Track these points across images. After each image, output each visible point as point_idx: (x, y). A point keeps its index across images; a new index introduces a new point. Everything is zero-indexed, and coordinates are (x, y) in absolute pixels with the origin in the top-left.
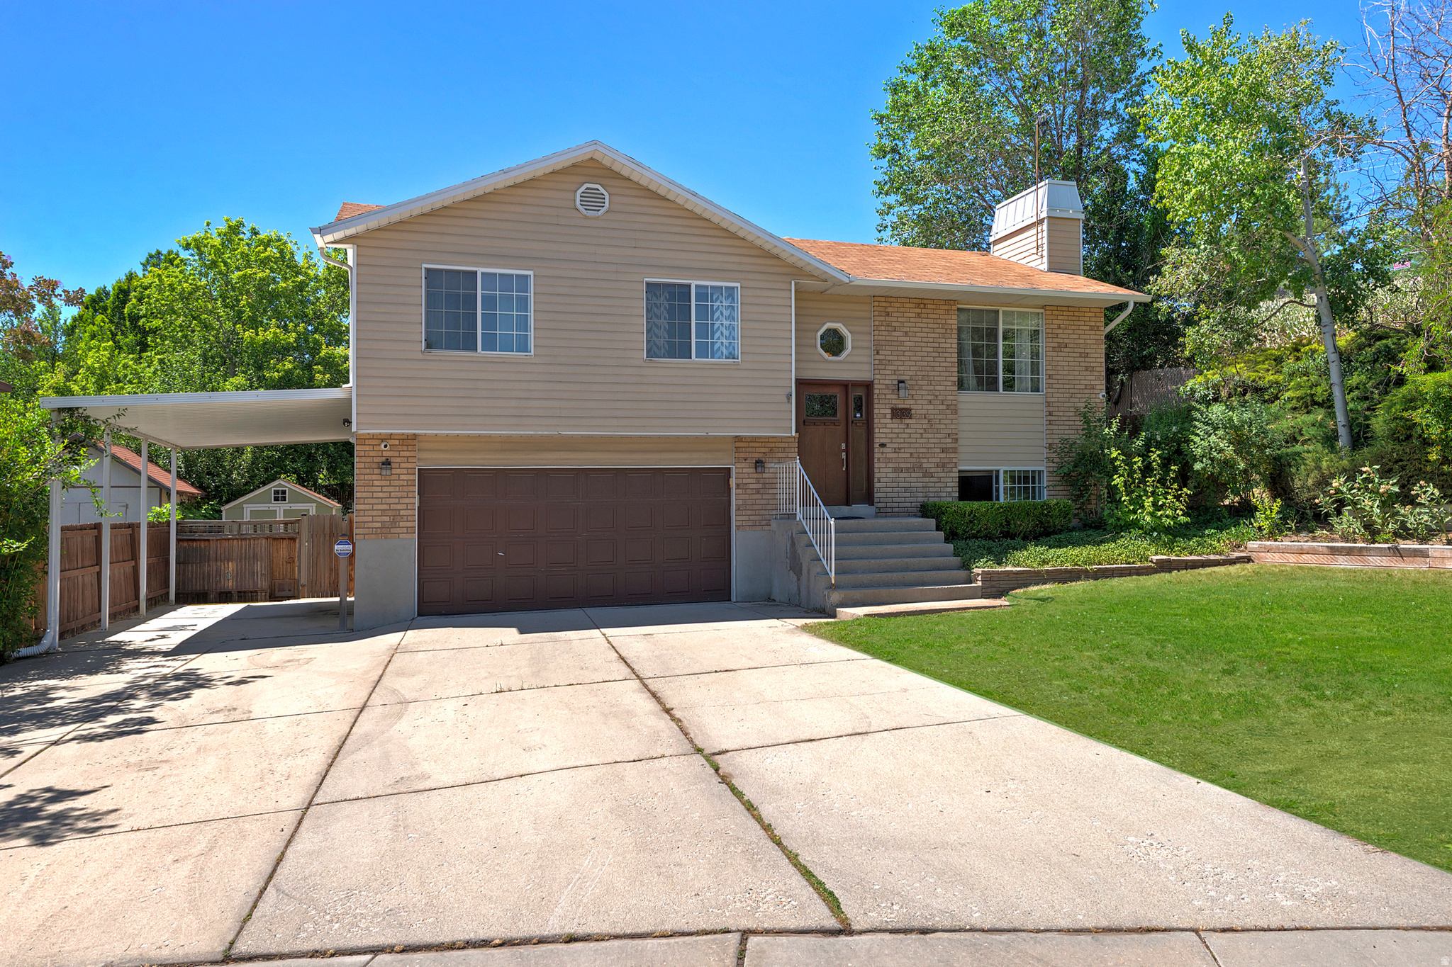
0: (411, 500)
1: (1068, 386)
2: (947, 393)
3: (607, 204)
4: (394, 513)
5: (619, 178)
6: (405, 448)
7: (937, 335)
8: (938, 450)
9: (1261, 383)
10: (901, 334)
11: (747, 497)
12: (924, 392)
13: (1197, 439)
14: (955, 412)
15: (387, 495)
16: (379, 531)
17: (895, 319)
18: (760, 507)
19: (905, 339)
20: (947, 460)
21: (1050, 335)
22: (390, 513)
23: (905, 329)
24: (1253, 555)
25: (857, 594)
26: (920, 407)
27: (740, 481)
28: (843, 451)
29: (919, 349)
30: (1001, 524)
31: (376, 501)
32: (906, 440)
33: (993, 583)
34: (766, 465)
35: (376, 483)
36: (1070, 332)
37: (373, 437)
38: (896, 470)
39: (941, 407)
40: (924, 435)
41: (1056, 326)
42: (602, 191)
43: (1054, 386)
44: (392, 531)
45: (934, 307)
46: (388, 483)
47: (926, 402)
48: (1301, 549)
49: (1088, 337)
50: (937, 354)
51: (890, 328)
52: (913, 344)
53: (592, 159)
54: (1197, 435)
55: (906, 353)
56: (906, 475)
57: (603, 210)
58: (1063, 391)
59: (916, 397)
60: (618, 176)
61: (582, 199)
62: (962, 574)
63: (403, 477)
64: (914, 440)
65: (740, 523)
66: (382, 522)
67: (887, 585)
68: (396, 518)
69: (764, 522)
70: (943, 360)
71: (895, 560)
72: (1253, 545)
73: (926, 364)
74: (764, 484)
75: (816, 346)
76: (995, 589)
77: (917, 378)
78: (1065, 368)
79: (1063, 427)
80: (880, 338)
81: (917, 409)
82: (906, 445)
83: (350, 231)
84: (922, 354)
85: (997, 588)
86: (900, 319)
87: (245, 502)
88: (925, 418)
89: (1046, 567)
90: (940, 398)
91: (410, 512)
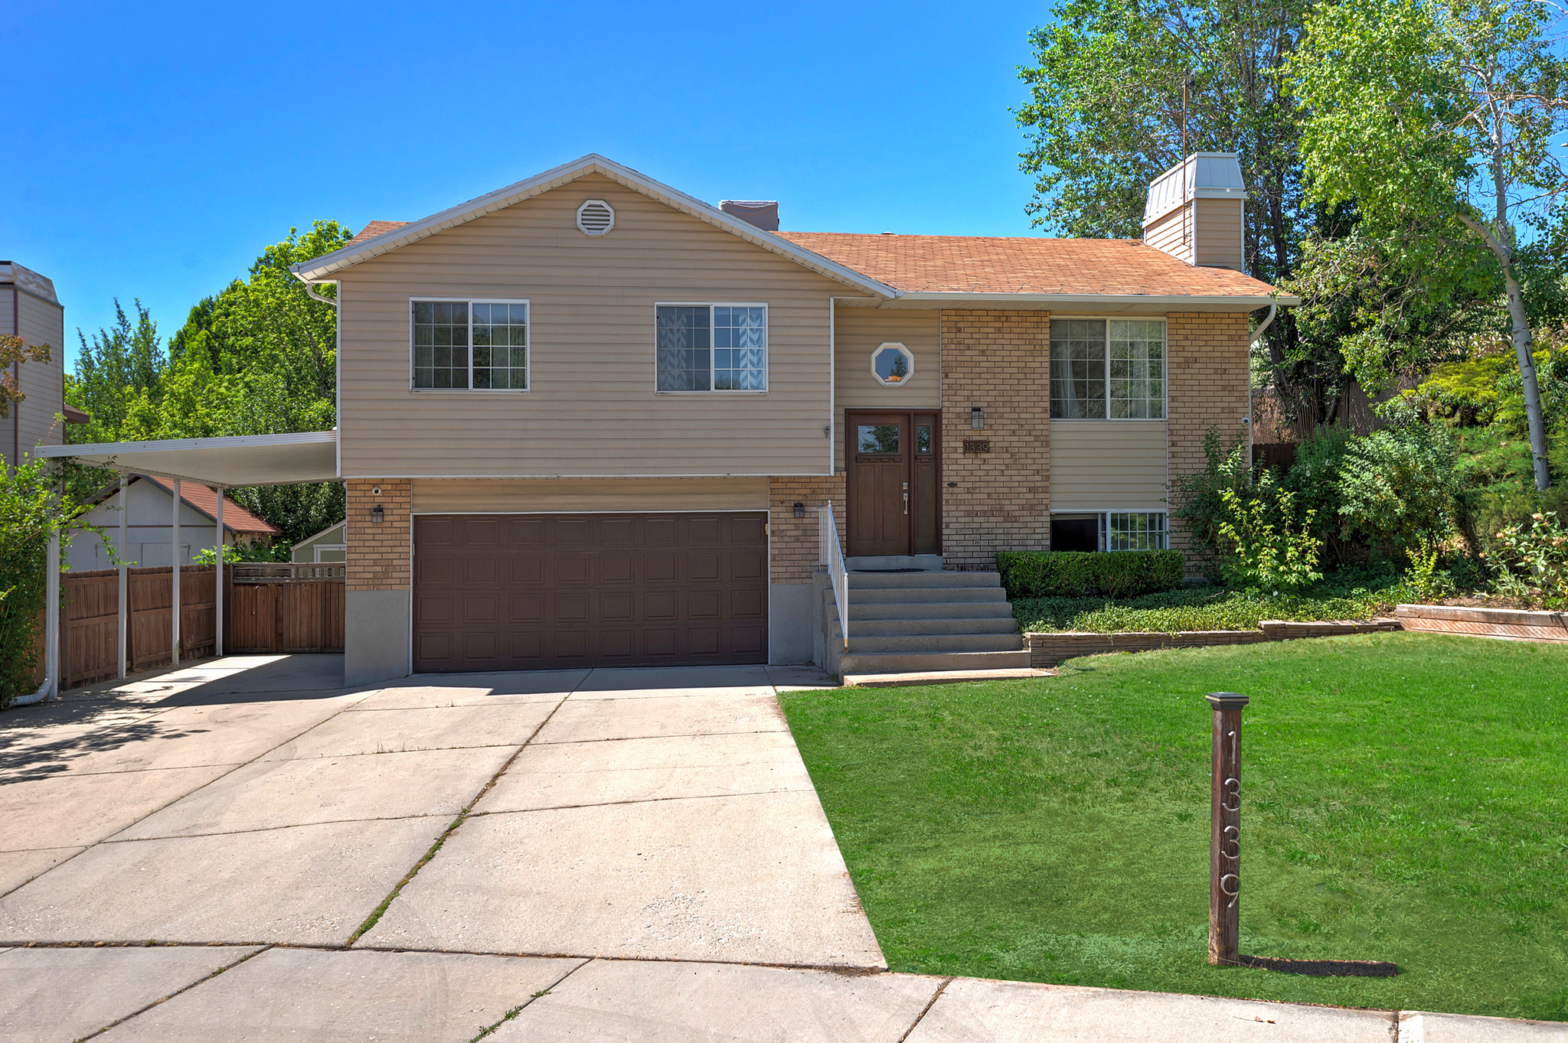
0: (406, 549)
1: (1198, 410)
2: (1036, 421)
3: (612, 222)
4: (386, 563)
5: (627, 192)
6: (398, 493)
7: (1023, 353)
8: (1024, 490)
9: (1473, 401)
10: (977, 353)
11: (784, 545)
12: (1005, 422)
13: (1348, 476)
14: (1046, 444)
15: (379, 543)
16: (371, 582)
17: (969, 335)
18: (800, 557)
19: (981, 359)
20: (1035, 502)
21: (1174, 349)
22: (382, 563)
23: (981, 347)
24: (1403, 621)
25: (874, 660)
26: (1001, 439)
27: (776, 528)
28: (905, 491)
29: (1000, 370)
30: (1087, 580)
31: (367, 550)
32: (983, 478)
33: (1046, 650)
34: (807, 509)
35: (368, 531)
36: (1201, 343)
37: (365, 482)
38: (968, 514)
39: (1028, 438)
40: (1006, 472)
41: (1182, 337)
42: (606, 207)
43: (1179, 410)
44: (384, 582)
45: (1019, 319)
46: (380, 531)
47: (1009, 433)
48: (1455, 615)
49: (1226, 349)
50: (1023, 376)
51: (962, 347)
52: (992, 364)
53: (595, 172)
54: (1350, 471)
55: (983, 376)
56: (982, 519)
57: (607, 229)
58: (1192, 416)
59: (995, 427)
60: (625, 190)
61: (584, 217)
62: (1012, 638)
63: (395, 524)
64: (993, 479)
65: (776, 575)
66: (374, 572)
67: (917, 649)
68: (389, 568)
69: (804, 575)
70: (1031, 382)
71: (933, 621)
72: (1402, 608)
73: (1008, 387)
74: (805, 530)
75: (869, 370)
76: (1049, 657)
77: (997, 404)
78: (1195, 388)
79: (1191, 460)
80: (950, 358)
81: (996, 439)
82: (982, 484)
83: (332, 267)
84: (1004, 376)
85: (1049, 655)
86: (974, 336)
87: (316, 542)
88: (1007, 452)
89: (1120, 633)
90: (1026, 427)
91: (403, 562)
